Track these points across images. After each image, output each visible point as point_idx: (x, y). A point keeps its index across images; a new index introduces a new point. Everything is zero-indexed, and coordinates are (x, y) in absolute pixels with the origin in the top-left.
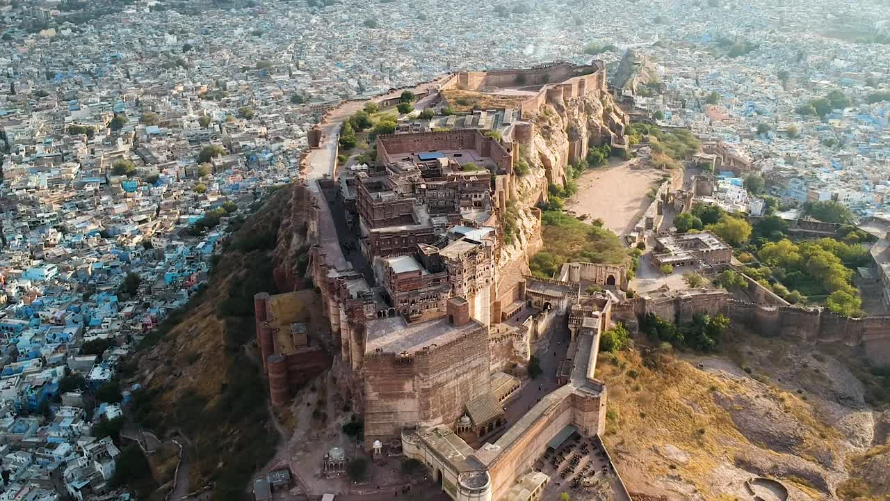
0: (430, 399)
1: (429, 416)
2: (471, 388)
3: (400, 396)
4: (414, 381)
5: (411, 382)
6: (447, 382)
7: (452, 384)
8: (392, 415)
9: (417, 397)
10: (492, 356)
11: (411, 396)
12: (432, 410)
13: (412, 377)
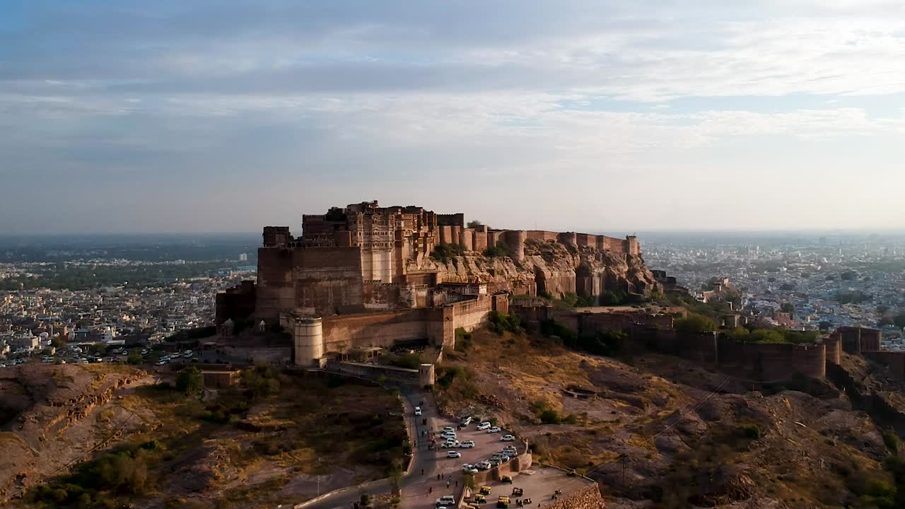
0: (304, 290)
1: (303, 303)
2: (343, 295)
3: (282, 284)
4: (292, 271)
5: (290, 273)
6: (320, 280)
7: (326, 283)
8: (276, 301)
9: (295, 286)
10: (379, 296)
11: (290, 285)
12: (305, 300)
13: (291, 268)
